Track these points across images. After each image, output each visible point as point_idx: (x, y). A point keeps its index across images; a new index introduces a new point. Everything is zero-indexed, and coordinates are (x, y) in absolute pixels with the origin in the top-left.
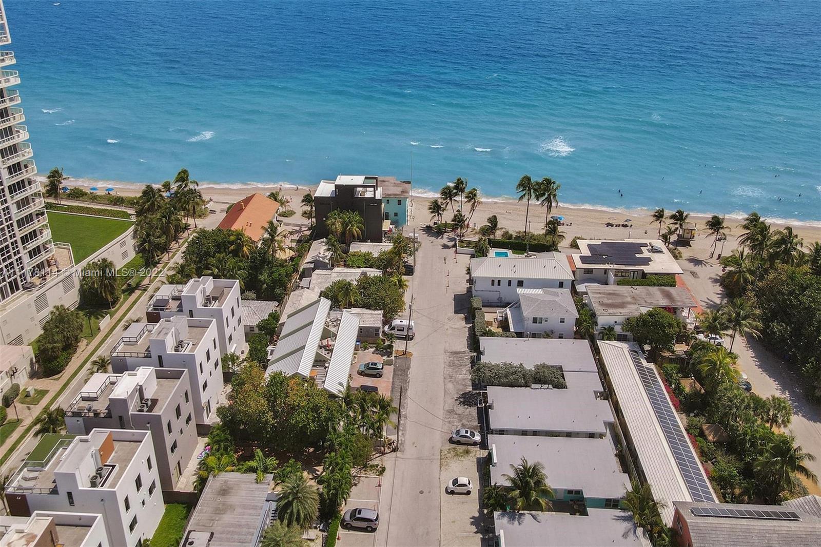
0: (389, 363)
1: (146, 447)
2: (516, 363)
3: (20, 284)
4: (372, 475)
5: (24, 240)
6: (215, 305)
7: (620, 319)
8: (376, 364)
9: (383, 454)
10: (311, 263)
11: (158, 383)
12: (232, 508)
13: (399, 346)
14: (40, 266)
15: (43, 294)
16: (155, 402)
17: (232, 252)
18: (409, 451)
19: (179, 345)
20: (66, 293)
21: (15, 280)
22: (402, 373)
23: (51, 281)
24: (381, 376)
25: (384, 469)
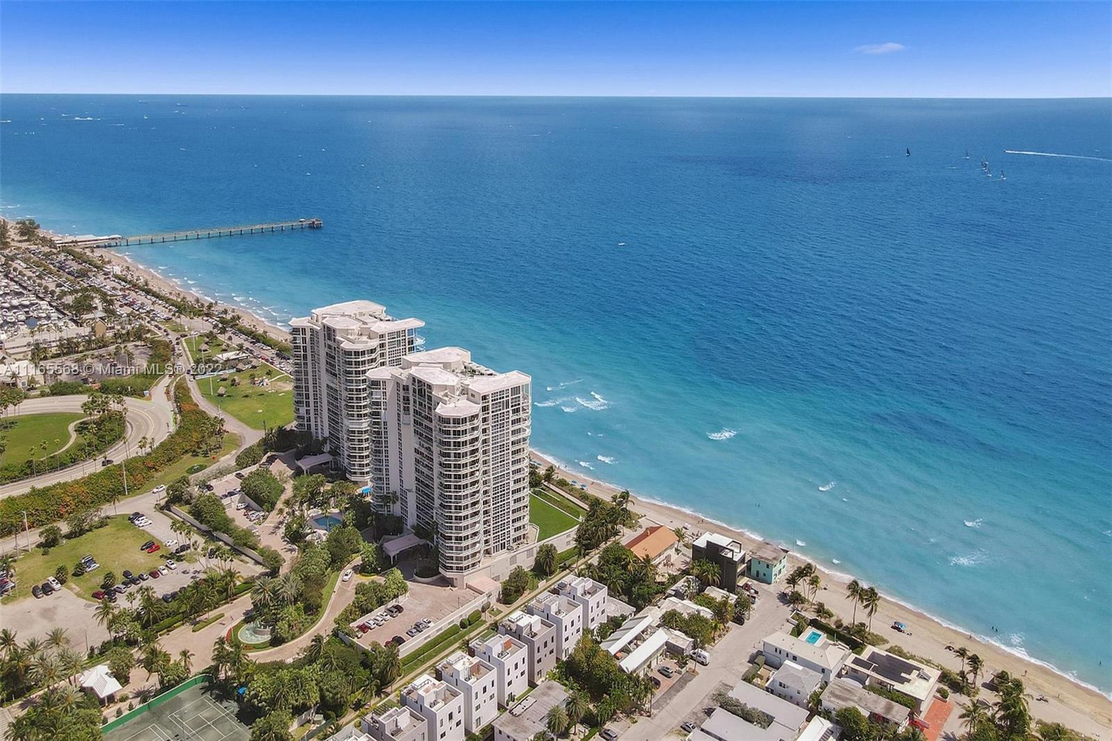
0: (680, 673)
1: (524, 652)
2: (742, 702)
3: (506, 546)
4: (628, 721)
5: (514, 521)
6: (587, 597)
7: (838, 708)
8: (668, 669)
9: (641, 715)
10: (674, 590)
11: (541, 627)
12: (549, 695)
13: (691, 664)
14: (519, 538)
15: (515, 555)
16: (536, 634)
17: (622, 565)
18: (656, 721)
19: (559, 612)
20: (528, 558)
21: (504, 543)
22: (683, 682)
23: (523, 548)
24: (670, 677)
25: (636, 722)
